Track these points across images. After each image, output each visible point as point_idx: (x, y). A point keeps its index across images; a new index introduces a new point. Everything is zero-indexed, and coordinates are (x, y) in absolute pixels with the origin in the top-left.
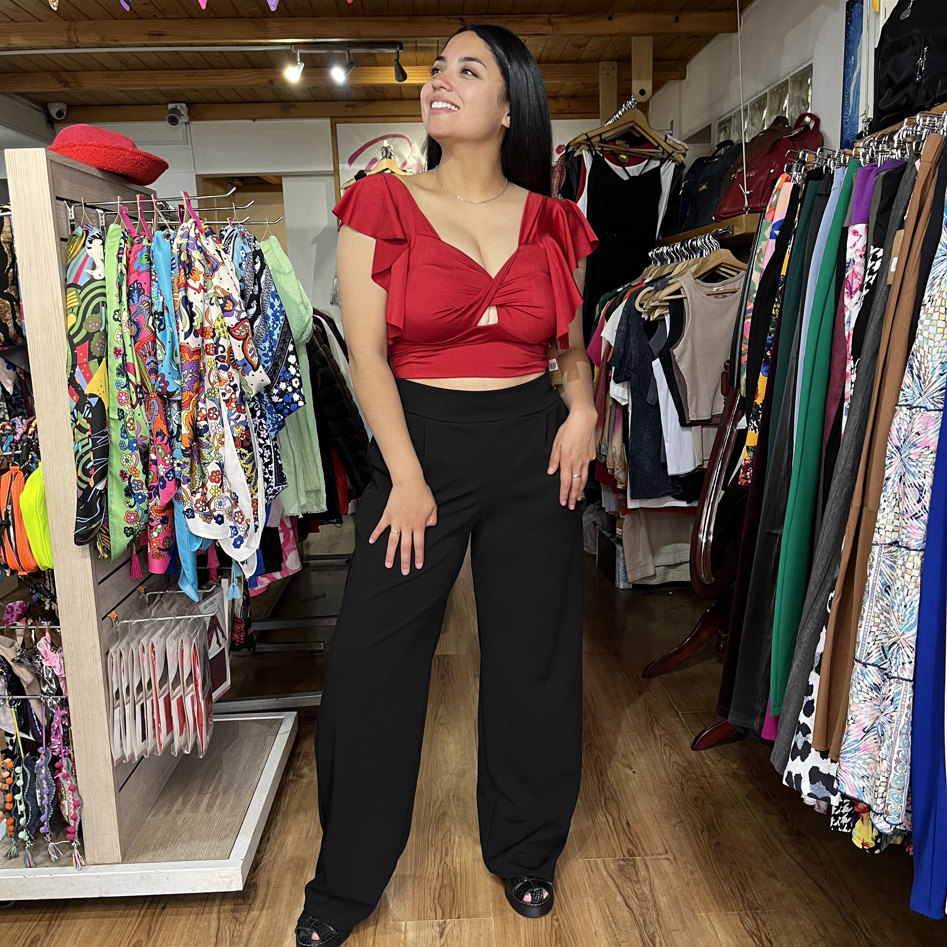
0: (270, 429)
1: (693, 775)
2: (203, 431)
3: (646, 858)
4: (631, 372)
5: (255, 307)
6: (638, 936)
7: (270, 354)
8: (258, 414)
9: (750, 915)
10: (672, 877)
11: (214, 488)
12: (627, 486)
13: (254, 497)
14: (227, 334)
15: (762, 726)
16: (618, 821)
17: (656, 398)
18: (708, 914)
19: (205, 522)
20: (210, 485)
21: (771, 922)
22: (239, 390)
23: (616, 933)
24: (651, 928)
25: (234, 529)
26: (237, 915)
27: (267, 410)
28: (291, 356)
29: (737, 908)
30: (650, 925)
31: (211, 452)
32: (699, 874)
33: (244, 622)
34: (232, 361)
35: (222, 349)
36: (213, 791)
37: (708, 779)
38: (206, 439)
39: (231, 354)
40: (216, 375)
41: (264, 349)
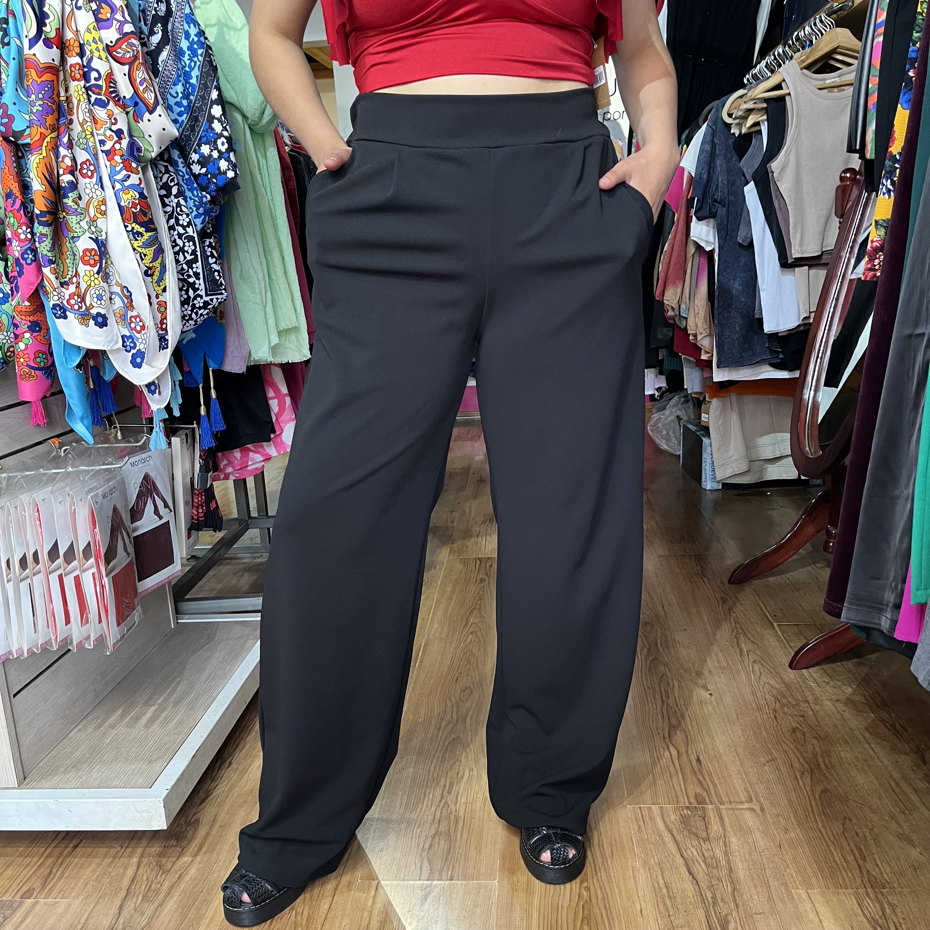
0: (193, 214)
1: (789, 699)
2: (67, 190)
3: (722, 807)
4: (717, 205)
5: (160, 33)
6: (703, 919)
7: (185, 103)
8: (174, 191)
9: (872, 896)
10: (758, 836)
11: (88, 273)
12: (712, 355)
13: (161, 298)
14: (104, 54)
15: (894, 623)
16: (685, 756)
17: (749, 235)
18: (809, 891)
19: (82, 324)
20: (83, 268)
21: (904, 906)
22: (127, 139)
23: (671, 913)
24: (723, 909)
25: (130, 340)
26: (164, 860)
27: (186, 184)
28: (215, 107)
29: (854, 885)
30: (721, 904)
31: (81, 220)
32: (796, 833)
33: (203, 494)
34: (113, 95)
35: (97, 76)
36: (163, 701)
37: (812, 705)
38: (73, 201)
39: (112, 85)
40: (86, 110)
41: (175, 95)
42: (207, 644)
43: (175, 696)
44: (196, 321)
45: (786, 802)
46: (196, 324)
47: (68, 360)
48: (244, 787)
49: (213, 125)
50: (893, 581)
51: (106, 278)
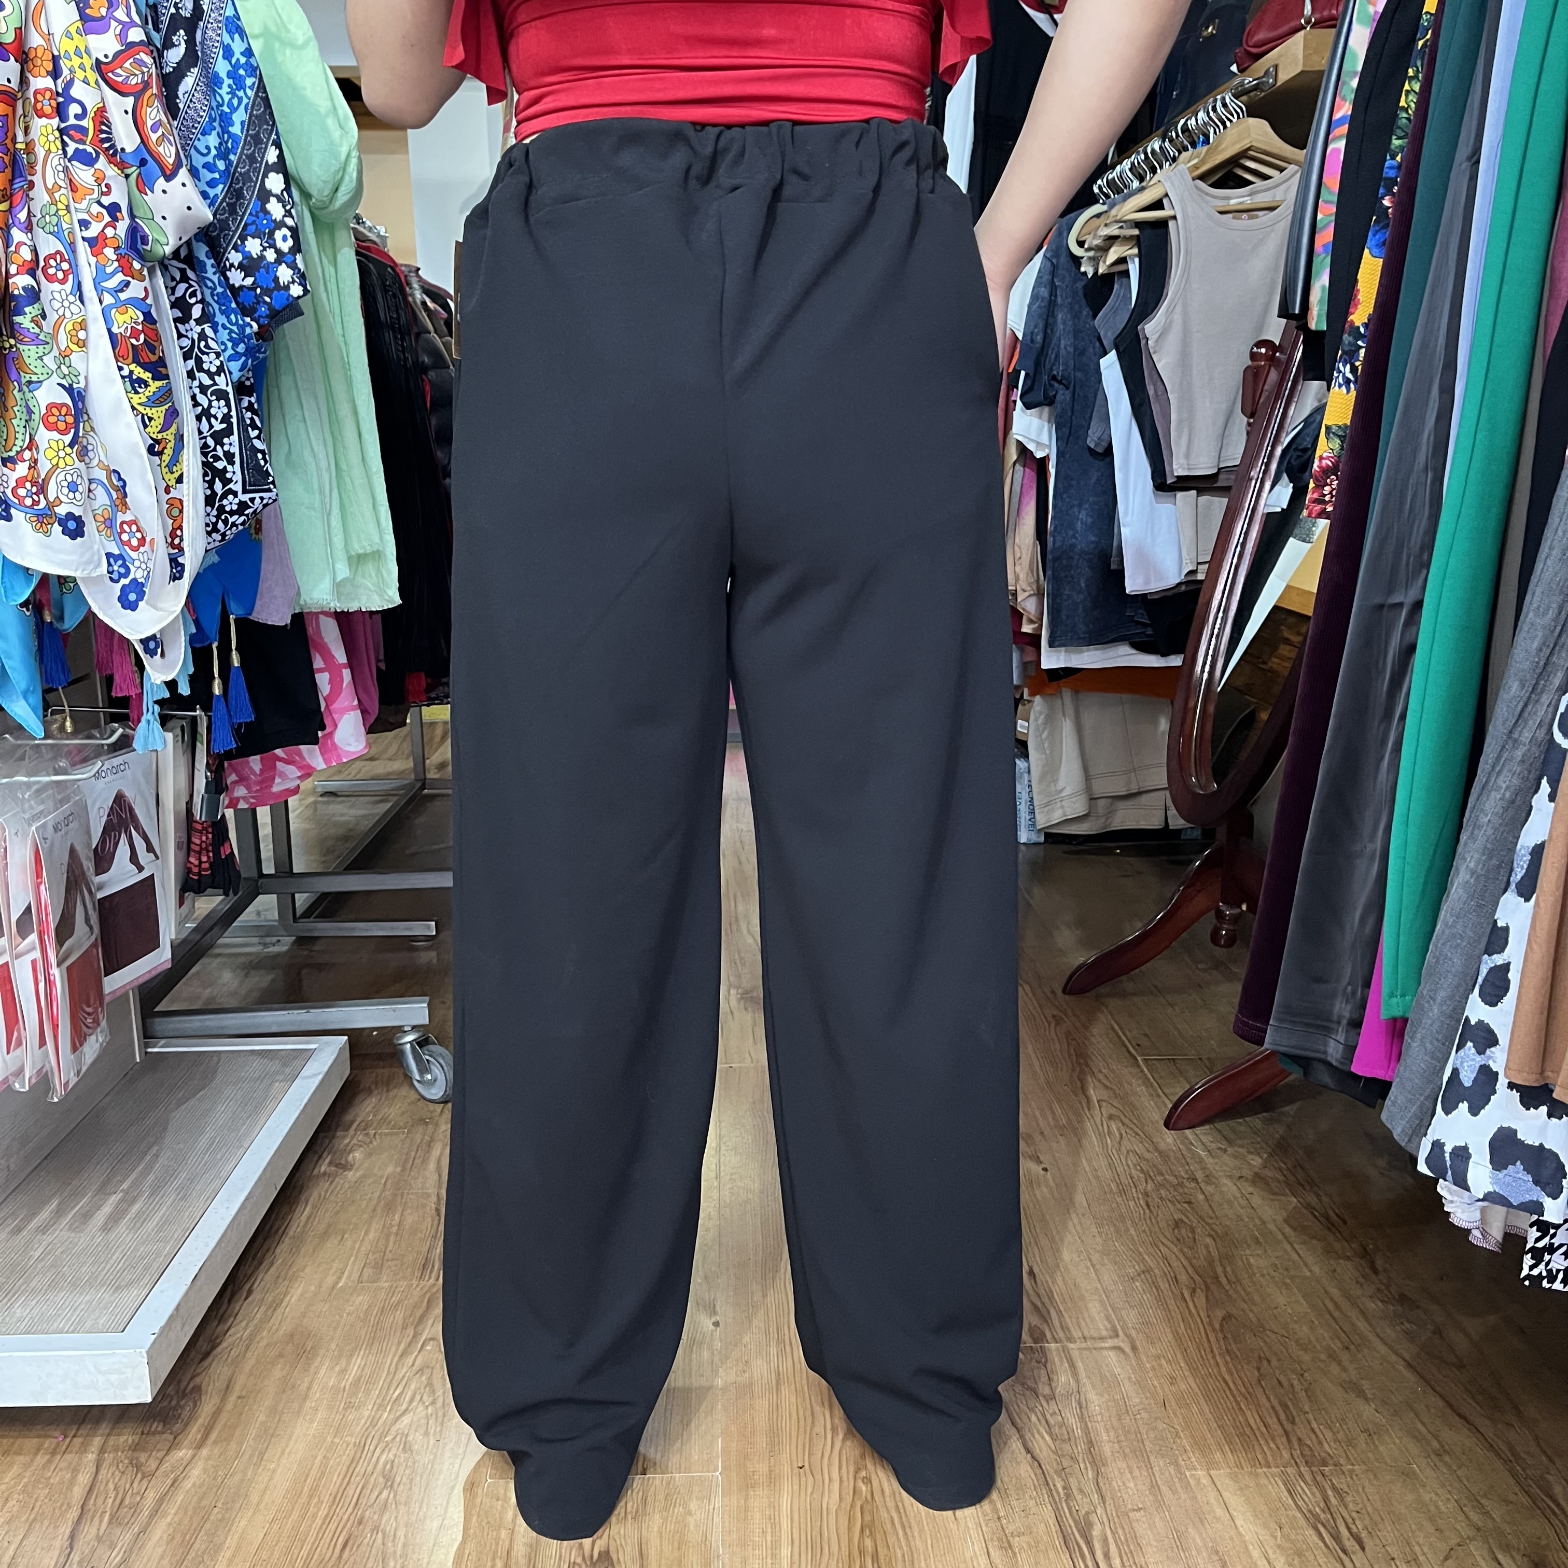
0: (228, 354)
1: (1167, 1176)
2: (23, 303)
3: (1072, 1346)
4: (1056, 385)
5: (183, 46)
6: (1052, 1521)
7: (221, 165)
8: (196, 312)
9: (1308, 1477)
10: (1128, 1388)
11: (53, 445)
12: (1041, 626)
13: (173, 493)
14: (93, 76)
15: (1350, 1050)
17: (1105, 437)
18: (1212, 1472)
19: (38, 531)
20: (44, 436)
21: (1357, 1492)
22: (127, 221)
23: (1001, 1514)
24: (1082, 1504)
25: (120, 562)
26: (143, 1457)
27: (217, 302)
28: (272, 175)
29: (1279, 1461)
30: (1079, 1497)
31: (45, 354)
32: (1188, 1384)
33: (210, 830)
34: (106, 145)
35: (79, 110)
36: (130, 1187)
37: (1202, 1185)
38: (32, 321)
39: (104, 128)
40: (60, 168)
41: (205, 151)
42: (203, 1088)
43: (151, 1177)
44: (224, 535)
45: (1170, 1336)
46: (223, 539)
47: (9, 593)
48: (277, 1330)
49: (268, 206)
50: (1349, 984)
51: (83, 454)
